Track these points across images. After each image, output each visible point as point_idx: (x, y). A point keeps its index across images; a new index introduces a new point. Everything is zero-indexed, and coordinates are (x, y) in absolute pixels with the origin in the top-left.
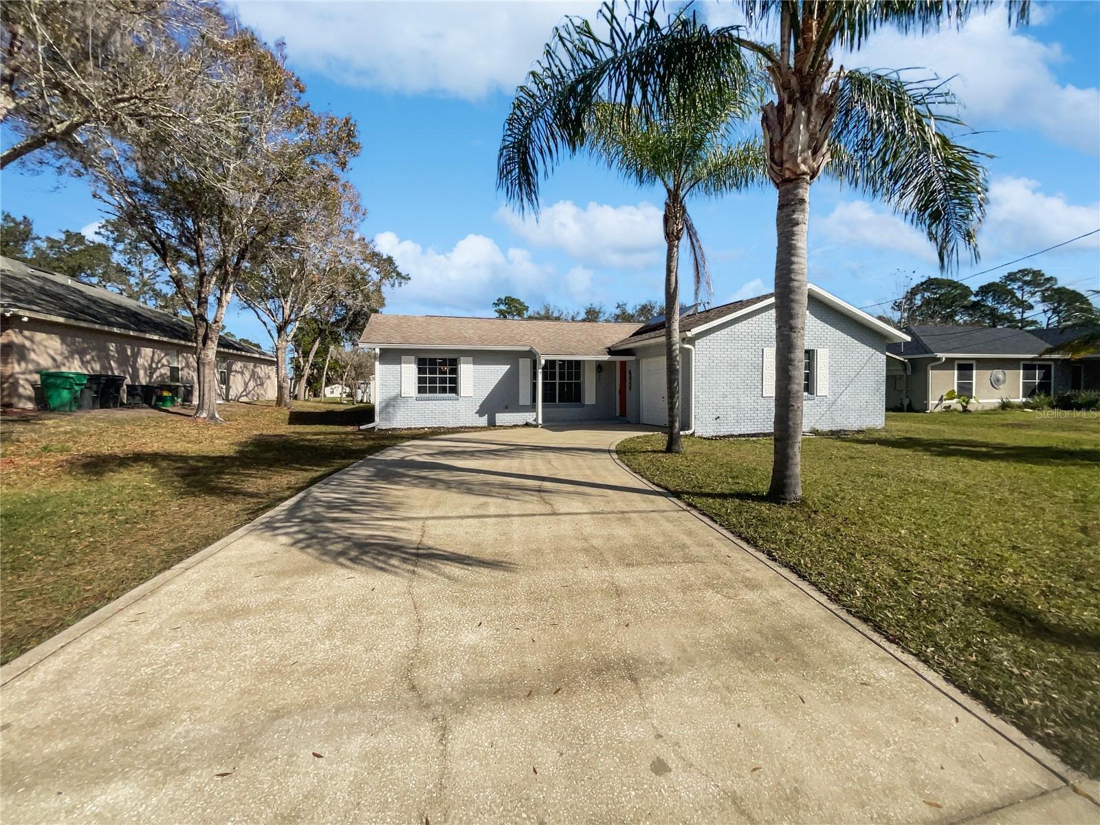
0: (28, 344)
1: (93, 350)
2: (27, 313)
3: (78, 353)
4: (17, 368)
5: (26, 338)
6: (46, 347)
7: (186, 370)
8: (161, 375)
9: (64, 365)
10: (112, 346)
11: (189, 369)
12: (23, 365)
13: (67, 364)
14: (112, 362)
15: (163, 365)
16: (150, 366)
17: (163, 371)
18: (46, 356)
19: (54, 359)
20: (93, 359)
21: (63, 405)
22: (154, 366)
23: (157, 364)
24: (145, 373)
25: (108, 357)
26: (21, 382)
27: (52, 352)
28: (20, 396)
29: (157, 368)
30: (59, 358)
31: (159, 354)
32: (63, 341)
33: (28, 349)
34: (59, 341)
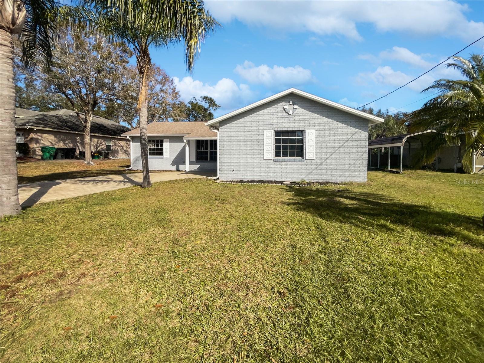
0: (40, 138)
1: (69, 140)
2: (36, 128)
3: (62, 140)
4: (35, 146)
5: (39, 136)
6: (47, 139)
7: (114, 146)
8: (102, 148)
9: (56, 145)
10: (78, 138)
11: (116, 146)
12: (38, 145)
13: (57, 144)
14: (78, 144)
15: (103, 145)
16: (97, 145)
17: (103, 147)
18: (48, 142)
19: (51, 143)
20: (69, 143)
21: (47, 158)
22: (98, 145)
23: (100, 144)
24: (94, 147)
25: (76, 142)
26: (37, 150)
27: (50, 141)
28: (37, 155)
29: (100, 146)
30: (53, 143)
31: (101, 141)
32: (55, 137)
33: (40, 140)
34: (53, 137)
